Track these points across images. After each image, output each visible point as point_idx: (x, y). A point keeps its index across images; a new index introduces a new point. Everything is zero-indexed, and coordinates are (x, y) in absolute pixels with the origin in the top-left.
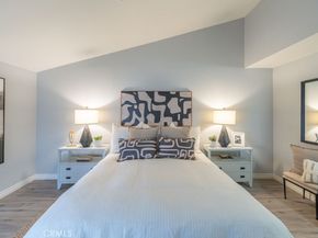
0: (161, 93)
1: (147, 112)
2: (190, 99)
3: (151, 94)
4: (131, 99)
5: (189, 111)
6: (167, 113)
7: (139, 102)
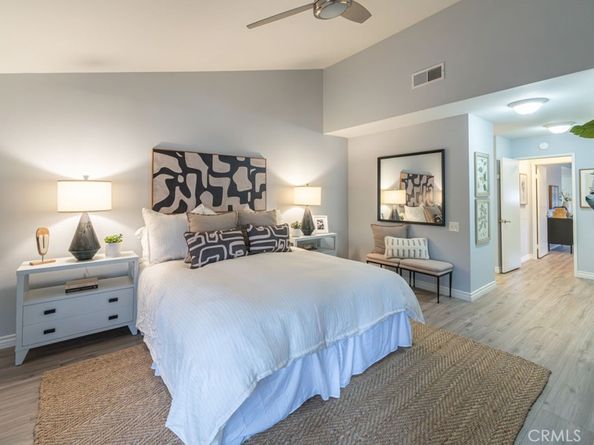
0: (223, 158)
1: (200, 189)
2: (263, 170)
3: (207, 158)
4: (173, 164)
5: (263, 187)
6: (233, 191)
7: (186, 170)
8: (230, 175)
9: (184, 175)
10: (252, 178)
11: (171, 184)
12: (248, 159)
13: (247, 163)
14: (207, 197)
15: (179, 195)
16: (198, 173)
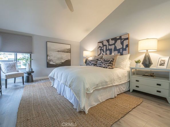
0: (112, 39)
1: (106, 50)
2: (127, 39)
3: (108, 41)
4: (101, 45)
5: (127, 46)
6: (115, 49)
7: (104, 45)
8: (114, 44)
9: (103, 47)
10: (122, 43)
11: (101, 50)
12: (121, 37)
13: (120, 38)
14: (108, 52)
15: (102, 52)
16: (106, 46)
